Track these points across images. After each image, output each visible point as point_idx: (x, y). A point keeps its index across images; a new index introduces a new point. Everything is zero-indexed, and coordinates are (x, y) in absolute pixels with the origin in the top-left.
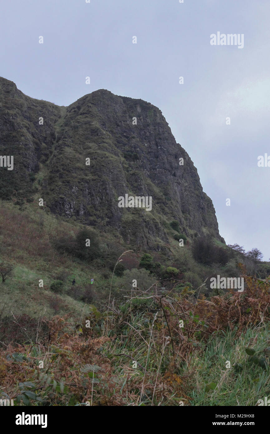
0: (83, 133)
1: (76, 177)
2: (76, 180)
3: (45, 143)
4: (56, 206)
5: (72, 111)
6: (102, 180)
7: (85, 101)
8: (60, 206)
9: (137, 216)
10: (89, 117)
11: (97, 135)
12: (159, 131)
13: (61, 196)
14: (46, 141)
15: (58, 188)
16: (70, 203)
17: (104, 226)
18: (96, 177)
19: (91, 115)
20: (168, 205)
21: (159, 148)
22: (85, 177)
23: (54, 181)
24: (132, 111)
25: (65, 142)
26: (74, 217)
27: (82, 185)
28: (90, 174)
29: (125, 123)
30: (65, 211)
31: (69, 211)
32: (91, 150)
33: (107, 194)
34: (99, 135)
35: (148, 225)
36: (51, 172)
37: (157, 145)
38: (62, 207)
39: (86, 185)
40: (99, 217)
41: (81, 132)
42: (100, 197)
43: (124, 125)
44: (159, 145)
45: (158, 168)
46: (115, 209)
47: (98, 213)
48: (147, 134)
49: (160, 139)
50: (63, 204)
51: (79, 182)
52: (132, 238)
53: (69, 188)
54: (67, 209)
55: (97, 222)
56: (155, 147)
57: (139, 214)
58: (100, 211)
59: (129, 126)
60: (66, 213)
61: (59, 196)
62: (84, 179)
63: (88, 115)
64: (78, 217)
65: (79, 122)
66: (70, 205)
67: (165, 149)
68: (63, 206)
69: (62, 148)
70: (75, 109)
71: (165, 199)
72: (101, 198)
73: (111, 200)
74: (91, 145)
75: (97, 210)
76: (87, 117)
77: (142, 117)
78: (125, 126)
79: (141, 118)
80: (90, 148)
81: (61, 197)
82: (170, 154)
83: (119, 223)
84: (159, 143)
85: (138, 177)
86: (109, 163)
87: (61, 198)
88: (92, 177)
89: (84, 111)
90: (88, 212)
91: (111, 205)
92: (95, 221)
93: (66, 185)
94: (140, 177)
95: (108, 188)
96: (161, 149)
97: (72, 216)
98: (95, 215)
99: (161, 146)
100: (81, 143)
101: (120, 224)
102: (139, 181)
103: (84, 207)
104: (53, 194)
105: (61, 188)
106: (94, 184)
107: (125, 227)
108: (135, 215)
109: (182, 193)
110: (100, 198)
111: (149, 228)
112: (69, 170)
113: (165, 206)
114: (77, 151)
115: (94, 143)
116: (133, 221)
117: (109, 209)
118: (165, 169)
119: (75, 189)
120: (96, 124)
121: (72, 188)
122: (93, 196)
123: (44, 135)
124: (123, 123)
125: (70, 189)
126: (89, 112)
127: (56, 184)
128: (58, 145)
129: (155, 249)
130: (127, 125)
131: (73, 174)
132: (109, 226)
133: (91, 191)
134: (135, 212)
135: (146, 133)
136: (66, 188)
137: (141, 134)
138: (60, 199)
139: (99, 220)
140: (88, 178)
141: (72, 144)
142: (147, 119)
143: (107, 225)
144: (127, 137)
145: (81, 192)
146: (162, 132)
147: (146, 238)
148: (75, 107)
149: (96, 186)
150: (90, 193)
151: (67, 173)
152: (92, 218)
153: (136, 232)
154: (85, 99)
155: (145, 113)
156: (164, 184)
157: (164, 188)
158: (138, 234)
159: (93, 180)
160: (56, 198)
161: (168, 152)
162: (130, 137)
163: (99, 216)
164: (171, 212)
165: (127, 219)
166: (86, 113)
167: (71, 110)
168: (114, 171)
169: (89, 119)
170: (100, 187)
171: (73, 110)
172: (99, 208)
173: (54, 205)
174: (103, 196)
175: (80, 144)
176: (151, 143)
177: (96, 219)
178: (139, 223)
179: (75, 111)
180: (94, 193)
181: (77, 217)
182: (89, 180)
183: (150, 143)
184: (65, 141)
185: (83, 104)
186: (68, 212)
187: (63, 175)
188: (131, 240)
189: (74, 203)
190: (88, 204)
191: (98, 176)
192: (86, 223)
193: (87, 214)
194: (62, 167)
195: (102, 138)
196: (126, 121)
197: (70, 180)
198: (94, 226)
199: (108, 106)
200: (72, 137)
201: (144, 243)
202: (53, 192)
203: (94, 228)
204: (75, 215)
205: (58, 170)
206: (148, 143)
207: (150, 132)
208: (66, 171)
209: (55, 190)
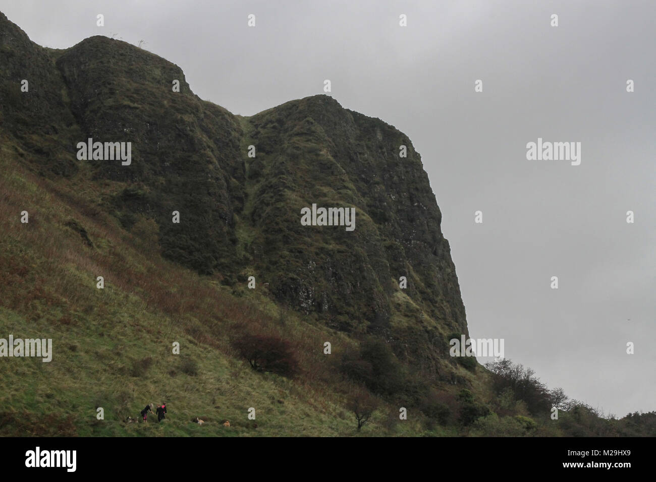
0: (307, 167)
1: (311, 245)
2: (313, 249)
3: (235, 178)
4: (284, 293)
5: (268, 126)
6: (354, 253)
7: (291, 111)
8: (291, 293)
9: (414, 321)
10: (313, 141)
11: (332, 173)
12: (414, 176)
13: (291, 275)
14: (236, 175)
15: (284, 261)
16: (307, 289)
17: (365, 333)
18: (343, 248)
19: (316, 139)
20: (437, 305)
21: (416, 204)
22: (325, 244)
23: (275, 248)
24: (368, 137)
25: (285, 181)
26: (315, 315)
27: (322, 258)
28: (332, 242)
29: (362, 156)
30: (300, 302)
31: (306, 304)
32: (326, 199)
33: (364, 278)
34: (335, 173)
35: (433, 337)
36: (266, 231)
37: (411, 199)
38: (295, 295)
39: (329, 259)
40: (353, 317)
41: (303, 165)
42: (353, 282)
43: (361, 160)
44: (415, 199)
45: (414, 239)
46: (378, 306)
47: (351, 309)
48: (395, 179)
49: (417, 189)
50: (296, 289)
51: (317, 254)
52: (412, 359)
53: (302, 262)
54: (303, 298)
55: (352, 326)
56: (408, 203)
57: (416, 317)
58: (353, 307)
59: (369, 163)
60: (302, 305)
61: (288, 274)
62: (324, 248)
63: (311, 138)
64: (320, 315)
65: (298, 147)
66: (308, 292)
67: (425, 208)
68: (297, 293)
69: (280, 191)
70: (274, 124)
71: (431, 294)
72: (354, 284)
73: (371, 289)
74: (325, 190)
75: (349, 305)
76: (308, 140)
77: (385, 150)
78: (363, 162)
79: (383, 150)
80: (325, 195)
81: (292, 277)
82: (432, 218)
83: (387, 331)
84: (416, 197)
85: (398, 252)
86: (361, 225)
87: (292, 279)
88: (338, 247)
89: (302, 130)
90: (335, 306)
91: (372, 299)
92: (348, 324)
93: (296, 257)
94: (401, 253)
95: (365, 268)
96: (418, 206)
97: (310, 312)
98: (348, 313)
99: (418, 202)
100: (307, 185)
101: (389, 333)
102: (401, 259)
103: (328, 297)
104: (277, 271)
105: (289, 261)
106: (341, 260)
107: (398, 339)
108: (409, 319)
109: (444, 285)
110: (352, 284)
111: (434, 343)
112: (299, 231)
113: (433, 305)
114: (303, 197)
115: (329, 188)
116: (410, 328)
117: (369, 305)
118: (425, 242)
119: (312, 265)
120: (325, 154)
121: (308, 263)
122: (340, 278)
123: (233, 164)
124: (359, 156)
125: (305, 264)
126: (311, 133)
127: (280, 253)
128: (269, 186)
129: (448, 381)
130: (366, 161)
131: (307, 239)
132: (371, 334)
133: (336, 271)
134: (409, 314)
135: (393, 178)
136: (297, 262)
137: (385, 178)
138: (290, 281)
139: (354, 323)
140: (331, 247)
141: (293, 185)
142: (392, 153)
143: (368, 332)
144: (366, 182)
145: (322, 272)
146: (419, 177)
147: (434, 359)
148: (274, 119)
149: (345, 264)
150: (334, 274)
151: (296, 235)
152: (342, 318)
153: (417, 349)
154: (290, 109)
155: (390, 144)
156: (424, 267)
157: (424, 274)
158: (422, 352)
159: (339, 252)
160: (285, 279)
161: (430, 213)
162: (371, 181)
163: (352, 315)
164: (443, 316)
165: (398, 323)
166: (306, 134)
167: (266, 124)
168: (370, 239)
169: (313, 144)
170: (351, 266)
171: (270, 125)
172: (352, 301)
173: (281, 290)
174: (356, 281)
175: (306, 187)
176: (402, 195)
177: (350, 321)
178: (419, 333)
179: (274, 127)
180: (342, 275)
181: (318, 315)
182: (332, 250)
183: (400, 196)
184: (283, 179)
185: (288, 116)
186: (304, 305)
187: (289, 238)
188: (410, 362)
189: (313, 288)
190: (333, 294)
191: (347, 246)
192: (333, 326)
193: (334, 310)
194: (286, 224)
195: (341, 179)
196: (364, 154)
197: (303, 249)
198: (349, 332)
199: (335, 124)
200: (291, 174)
201: (432, 369)
202: (277, 267)
203: (349, 336)
204: (315, 311)
205: (280, 228)
206: (397, 195)
207: (399, 177)
208: (294, 231)
209: (280, 263)
